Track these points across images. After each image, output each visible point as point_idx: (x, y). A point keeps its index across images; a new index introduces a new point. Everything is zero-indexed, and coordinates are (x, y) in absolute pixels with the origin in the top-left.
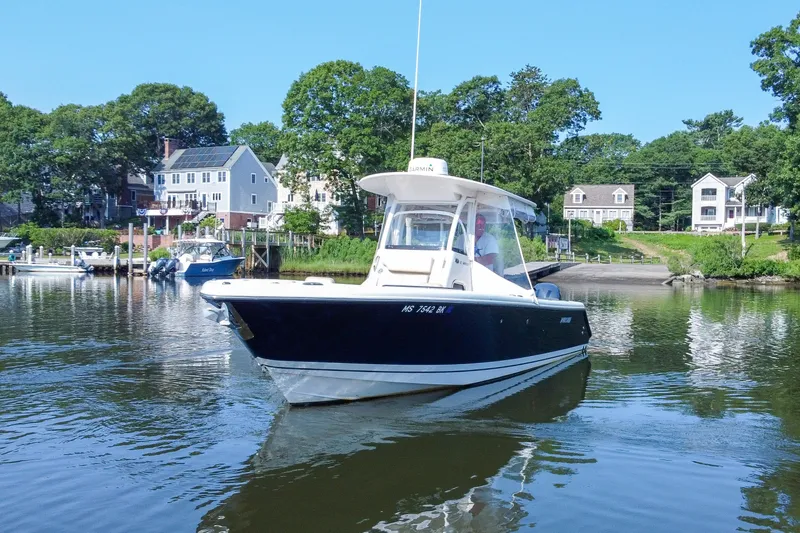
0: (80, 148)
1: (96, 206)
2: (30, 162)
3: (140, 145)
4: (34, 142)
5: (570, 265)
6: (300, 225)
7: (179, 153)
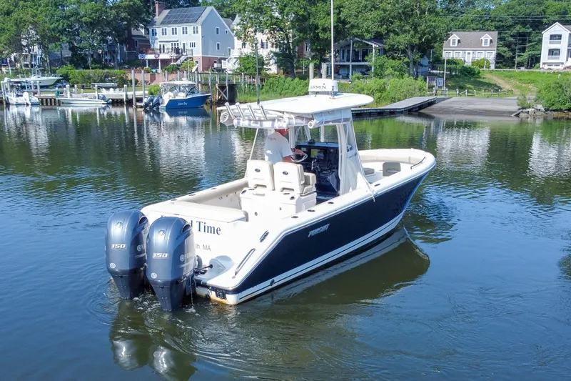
0: (98, 10)
1: (112, 52)
2: (65, 21)
3: (139, 7)
4: (67, 6)
5: (444, 99)
6: (249, 68)
7: (166, 12)
